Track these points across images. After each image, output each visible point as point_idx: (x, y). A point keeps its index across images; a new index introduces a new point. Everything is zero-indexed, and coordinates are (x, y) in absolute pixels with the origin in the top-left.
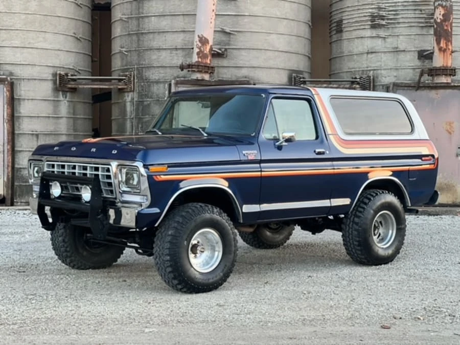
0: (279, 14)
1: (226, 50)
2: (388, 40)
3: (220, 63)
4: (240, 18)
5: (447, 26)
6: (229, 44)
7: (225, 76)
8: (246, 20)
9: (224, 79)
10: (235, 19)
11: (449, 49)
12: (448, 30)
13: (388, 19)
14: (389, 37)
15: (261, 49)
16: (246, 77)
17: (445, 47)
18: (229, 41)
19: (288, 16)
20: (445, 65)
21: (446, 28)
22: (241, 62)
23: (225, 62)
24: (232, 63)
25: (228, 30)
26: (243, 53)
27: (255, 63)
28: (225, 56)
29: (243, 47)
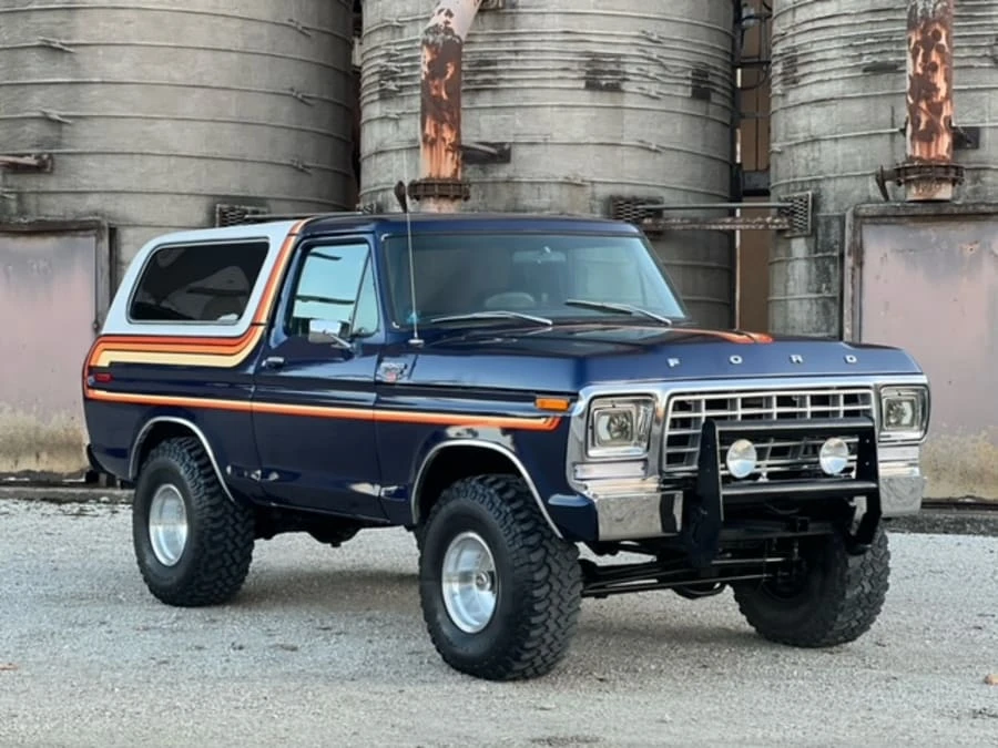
0: (178, 77)
1: (50, 155)
2: (403, 124)
3: (41, 185)
4: (81, 89)
5: (436, 88)
6: (58, 145)
7: (51, 212)
8: (96, 92)
9: (49, 219)
10: (71, 91)
11: (444, 140)
12: (441, 97)
13: (403, 78)
14: (403, 116)
15: (132, 154)
16: (96, 214)
17: (433, 135)
18: (60, 137)
19: (207, 80)
20: (434, 175)
21: (434, 92)
22: (85, 181)
23: (51, 184)
24: (66, 185)
25: (55, 115)
26: (90, 162)
27: (116, 183)
28: (48, 170)
29: (88, 150)
